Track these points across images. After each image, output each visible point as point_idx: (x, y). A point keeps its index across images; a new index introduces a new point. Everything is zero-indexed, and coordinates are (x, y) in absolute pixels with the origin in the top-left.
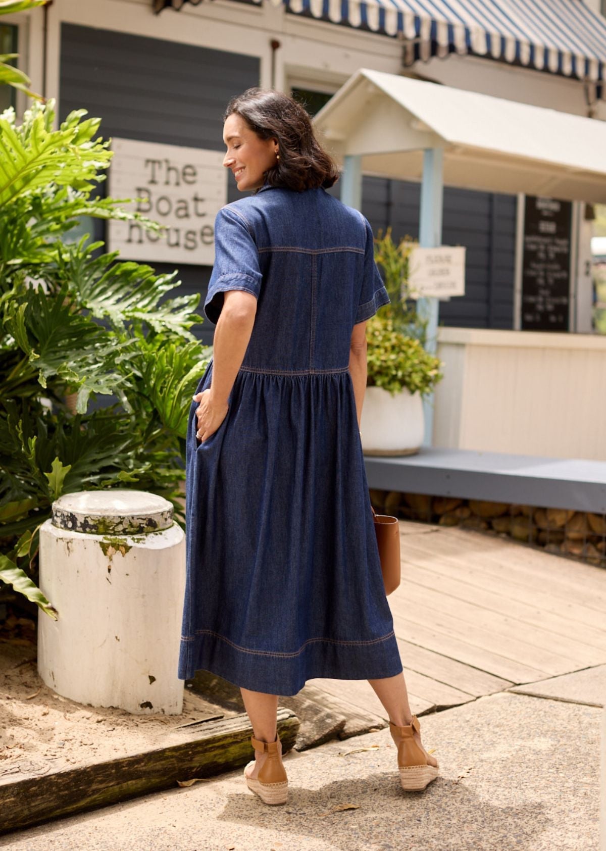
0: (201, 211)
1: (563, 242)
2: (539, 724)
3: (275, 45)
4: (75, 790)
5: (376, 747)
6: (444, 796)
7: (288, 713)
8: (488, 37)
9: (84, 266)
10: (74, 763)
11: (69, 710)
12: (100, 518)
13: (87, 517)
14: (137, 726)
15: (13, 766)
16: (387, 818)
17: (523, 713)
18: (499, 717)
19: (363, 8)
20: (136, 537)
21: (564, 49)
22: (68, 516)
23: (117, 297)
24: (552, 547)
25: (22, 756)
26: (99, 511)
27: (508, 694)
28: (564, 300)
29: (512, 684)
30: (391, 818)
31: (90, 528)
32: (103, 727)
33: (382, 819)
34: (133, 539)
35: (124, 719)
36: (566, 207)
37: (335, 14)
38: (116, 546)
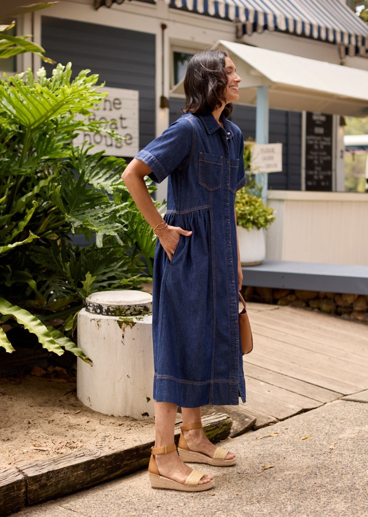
0: (124, 125)
1: (328, 139)
2: (365, 417)
3: (164, 27)
4: (115, 465)
5: (277, 433)
6: (325, 460)
7: (226, 416)
8: (287, 20)
9: (85, 159)
10: (114, 449)
11: (101, 419)
12: (117, 307)
13: (109, 306)
14: (143, 426)
15: (79, 453)
16: (297, 473)
17: (354, 411)
18: (341, 414)
19: (216, 4)
20: (138, 317)
21: (329, 27)
22: (97, 306)
23: (105, 177)
24: (346, 316)
25: (83, 446)
26: (116, 302)
27: (342, 401)
28: (329, 173)
29: (342, 395)
30: (299, 474)
31: (111, 312)
32: (124, 428)
33: (294, 474)
34: (136, 318)
35: (135, 423)
36: (329, 118)
37: (201, 9)
38: (127, 323)
